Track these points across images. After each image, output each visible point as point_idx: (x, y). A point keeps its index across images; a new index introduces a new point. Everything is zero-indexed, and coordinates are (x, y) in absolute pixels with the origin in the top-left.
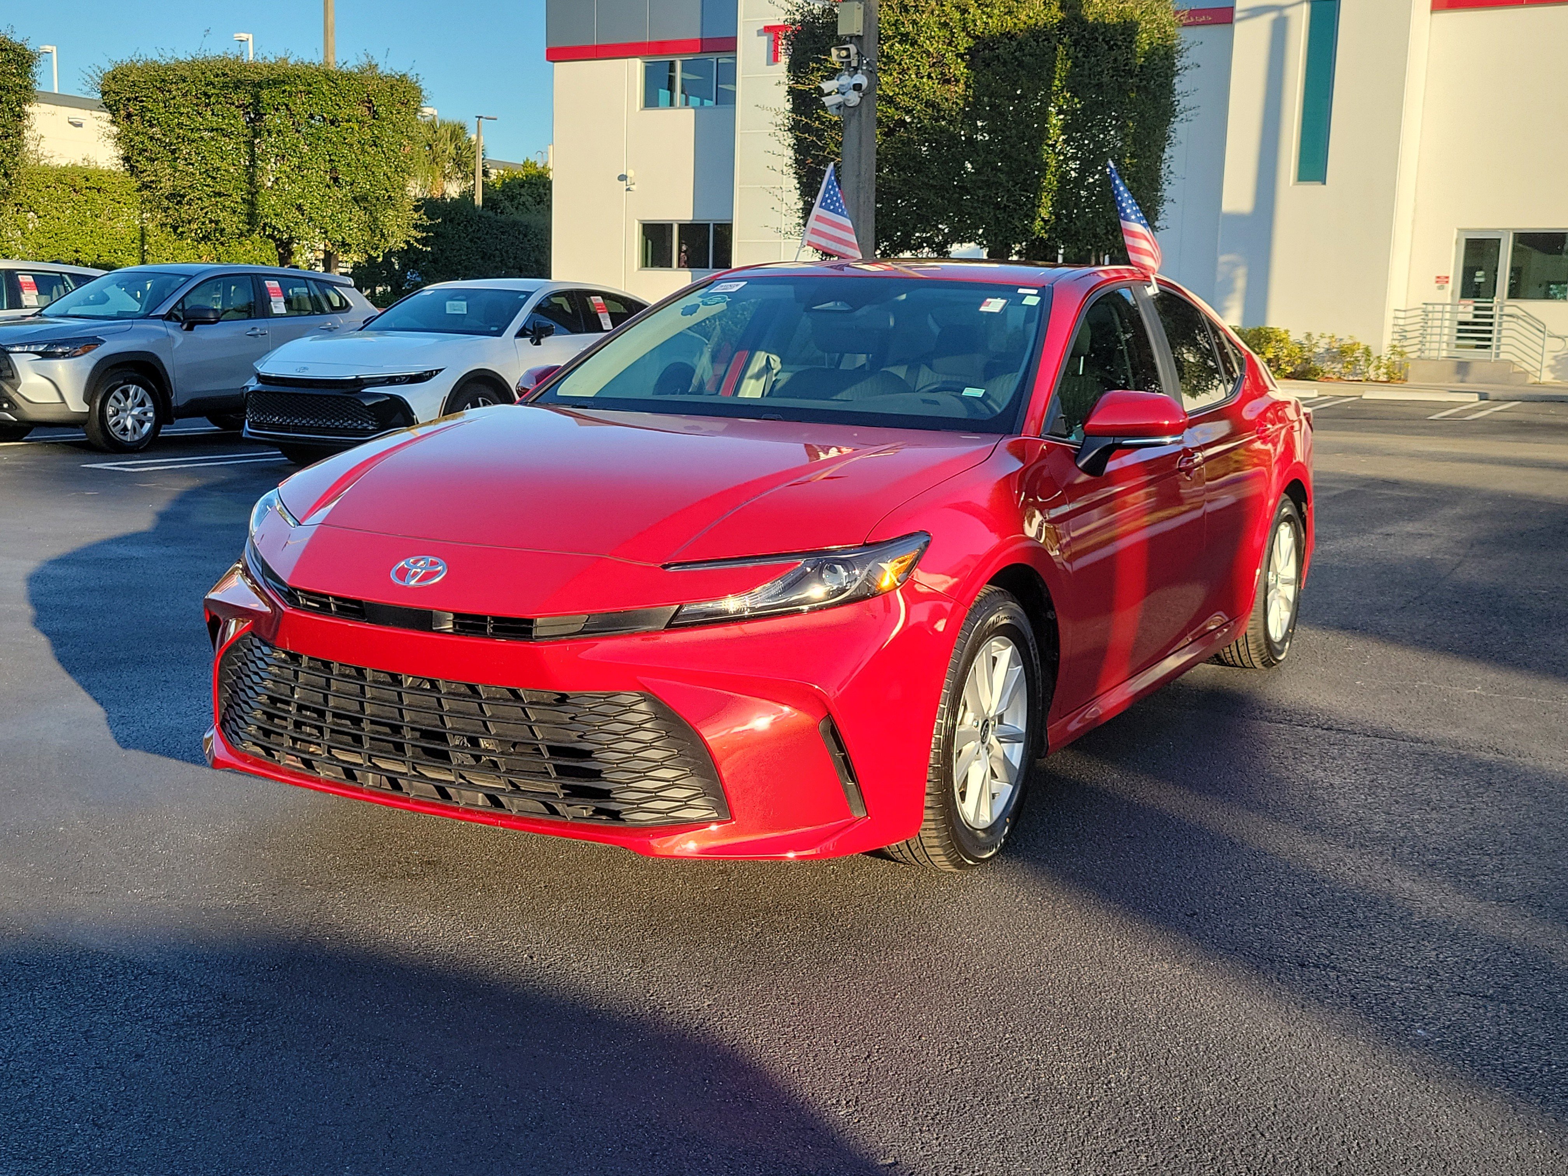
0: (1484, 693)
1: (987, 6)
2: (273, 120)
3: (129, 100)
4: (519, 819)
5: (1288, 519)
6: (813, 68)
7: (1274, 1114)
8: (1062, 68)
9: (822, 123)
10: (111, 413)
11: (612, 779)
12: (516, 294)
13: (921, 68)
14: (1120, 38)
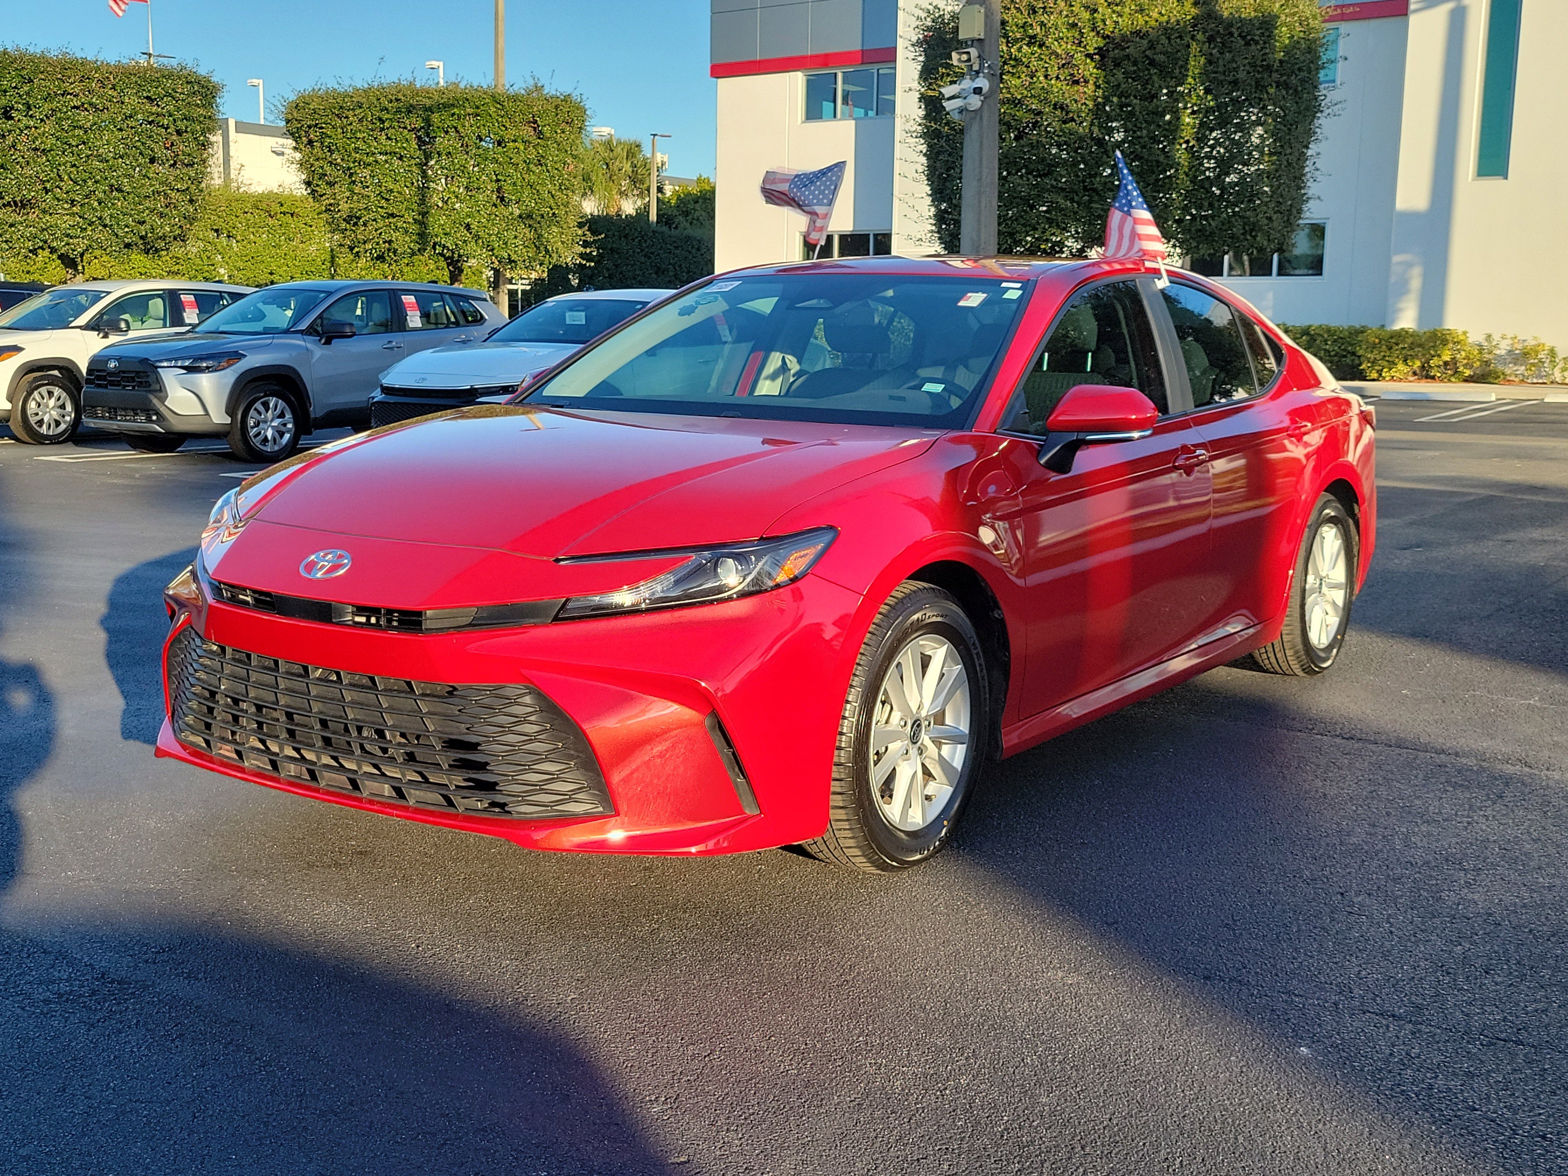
0: (1538, 704)
1: (1117, 5)
2: (442, 142)
3: (310, 127)
4: (417, 811)
5: (1332, 520)
6: (943, 73)
7: (1104, 1128)
8: (1195, 64)
9: (953, 129)
10: (252, 424)
11: (497, 771)
12: (632, 304)
13: (1049, 69)
14: (1258, 32)
